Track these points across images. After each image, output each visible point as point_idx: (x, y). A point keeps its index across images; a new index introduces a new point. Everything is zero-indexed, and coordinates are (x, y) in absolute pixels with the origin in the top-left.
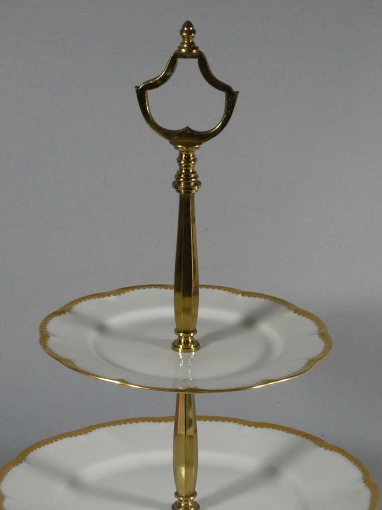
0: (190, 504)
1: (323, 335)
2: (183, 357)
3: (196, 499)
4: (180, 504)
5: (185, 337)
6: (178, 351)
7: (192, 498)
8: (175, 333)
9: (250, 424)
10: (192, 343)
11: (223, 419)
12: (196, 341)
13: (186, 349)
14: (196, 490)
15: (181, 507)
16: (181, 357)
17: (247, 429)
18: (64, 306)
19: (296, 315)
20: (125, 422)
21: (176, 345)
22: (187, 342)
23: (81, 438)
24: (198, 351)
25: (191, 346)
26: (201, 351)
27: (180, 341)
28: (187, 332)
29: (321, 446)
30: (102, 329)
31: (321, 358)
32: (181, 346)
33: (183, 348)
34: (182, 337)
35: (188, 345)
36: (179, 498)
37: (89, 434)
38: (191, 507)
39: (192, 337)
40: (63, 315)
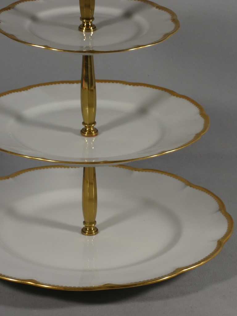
0: (92, 129)
1: (175, 20)
2: (85, 35)
3: (96, 126)
4: (86, 129)
5: (87, 22)
6: (83, 31)
7: (93, 125)
8: (81, 20)
9: (130, 84)
10: (91, 26)
11: (113, 81)
12: (94, 25)
13: (88, 30)
14: (95, 121)
15: (87, 131)
16: (84, 35)
17: (128, 87)
18: (10, 5)
19: (157, 9)
20: (51, 83)
21: (81, 28)
22: (88, 26)
23: (24, 93)
24: (95, 32)
25: (90, 28)
26: (97, 31)
27: (84, 25)
28: (88, 19)
29: (174, 95)
30: (34, 19)
31: (173, 33)
32: (84, 28)
33: (86, 30)
34: (85, 22)
35: (89, 27)
36: (85, 125)
37: (29, 90)
38: (93, 131)
39: (91, 22)
40: (9, 11)
